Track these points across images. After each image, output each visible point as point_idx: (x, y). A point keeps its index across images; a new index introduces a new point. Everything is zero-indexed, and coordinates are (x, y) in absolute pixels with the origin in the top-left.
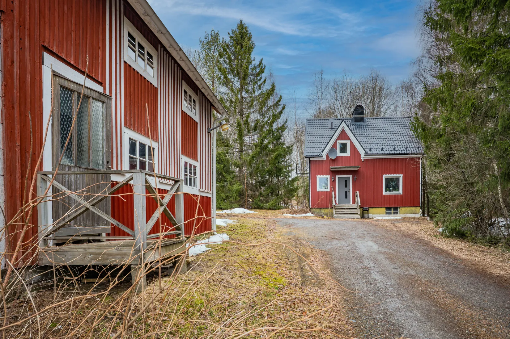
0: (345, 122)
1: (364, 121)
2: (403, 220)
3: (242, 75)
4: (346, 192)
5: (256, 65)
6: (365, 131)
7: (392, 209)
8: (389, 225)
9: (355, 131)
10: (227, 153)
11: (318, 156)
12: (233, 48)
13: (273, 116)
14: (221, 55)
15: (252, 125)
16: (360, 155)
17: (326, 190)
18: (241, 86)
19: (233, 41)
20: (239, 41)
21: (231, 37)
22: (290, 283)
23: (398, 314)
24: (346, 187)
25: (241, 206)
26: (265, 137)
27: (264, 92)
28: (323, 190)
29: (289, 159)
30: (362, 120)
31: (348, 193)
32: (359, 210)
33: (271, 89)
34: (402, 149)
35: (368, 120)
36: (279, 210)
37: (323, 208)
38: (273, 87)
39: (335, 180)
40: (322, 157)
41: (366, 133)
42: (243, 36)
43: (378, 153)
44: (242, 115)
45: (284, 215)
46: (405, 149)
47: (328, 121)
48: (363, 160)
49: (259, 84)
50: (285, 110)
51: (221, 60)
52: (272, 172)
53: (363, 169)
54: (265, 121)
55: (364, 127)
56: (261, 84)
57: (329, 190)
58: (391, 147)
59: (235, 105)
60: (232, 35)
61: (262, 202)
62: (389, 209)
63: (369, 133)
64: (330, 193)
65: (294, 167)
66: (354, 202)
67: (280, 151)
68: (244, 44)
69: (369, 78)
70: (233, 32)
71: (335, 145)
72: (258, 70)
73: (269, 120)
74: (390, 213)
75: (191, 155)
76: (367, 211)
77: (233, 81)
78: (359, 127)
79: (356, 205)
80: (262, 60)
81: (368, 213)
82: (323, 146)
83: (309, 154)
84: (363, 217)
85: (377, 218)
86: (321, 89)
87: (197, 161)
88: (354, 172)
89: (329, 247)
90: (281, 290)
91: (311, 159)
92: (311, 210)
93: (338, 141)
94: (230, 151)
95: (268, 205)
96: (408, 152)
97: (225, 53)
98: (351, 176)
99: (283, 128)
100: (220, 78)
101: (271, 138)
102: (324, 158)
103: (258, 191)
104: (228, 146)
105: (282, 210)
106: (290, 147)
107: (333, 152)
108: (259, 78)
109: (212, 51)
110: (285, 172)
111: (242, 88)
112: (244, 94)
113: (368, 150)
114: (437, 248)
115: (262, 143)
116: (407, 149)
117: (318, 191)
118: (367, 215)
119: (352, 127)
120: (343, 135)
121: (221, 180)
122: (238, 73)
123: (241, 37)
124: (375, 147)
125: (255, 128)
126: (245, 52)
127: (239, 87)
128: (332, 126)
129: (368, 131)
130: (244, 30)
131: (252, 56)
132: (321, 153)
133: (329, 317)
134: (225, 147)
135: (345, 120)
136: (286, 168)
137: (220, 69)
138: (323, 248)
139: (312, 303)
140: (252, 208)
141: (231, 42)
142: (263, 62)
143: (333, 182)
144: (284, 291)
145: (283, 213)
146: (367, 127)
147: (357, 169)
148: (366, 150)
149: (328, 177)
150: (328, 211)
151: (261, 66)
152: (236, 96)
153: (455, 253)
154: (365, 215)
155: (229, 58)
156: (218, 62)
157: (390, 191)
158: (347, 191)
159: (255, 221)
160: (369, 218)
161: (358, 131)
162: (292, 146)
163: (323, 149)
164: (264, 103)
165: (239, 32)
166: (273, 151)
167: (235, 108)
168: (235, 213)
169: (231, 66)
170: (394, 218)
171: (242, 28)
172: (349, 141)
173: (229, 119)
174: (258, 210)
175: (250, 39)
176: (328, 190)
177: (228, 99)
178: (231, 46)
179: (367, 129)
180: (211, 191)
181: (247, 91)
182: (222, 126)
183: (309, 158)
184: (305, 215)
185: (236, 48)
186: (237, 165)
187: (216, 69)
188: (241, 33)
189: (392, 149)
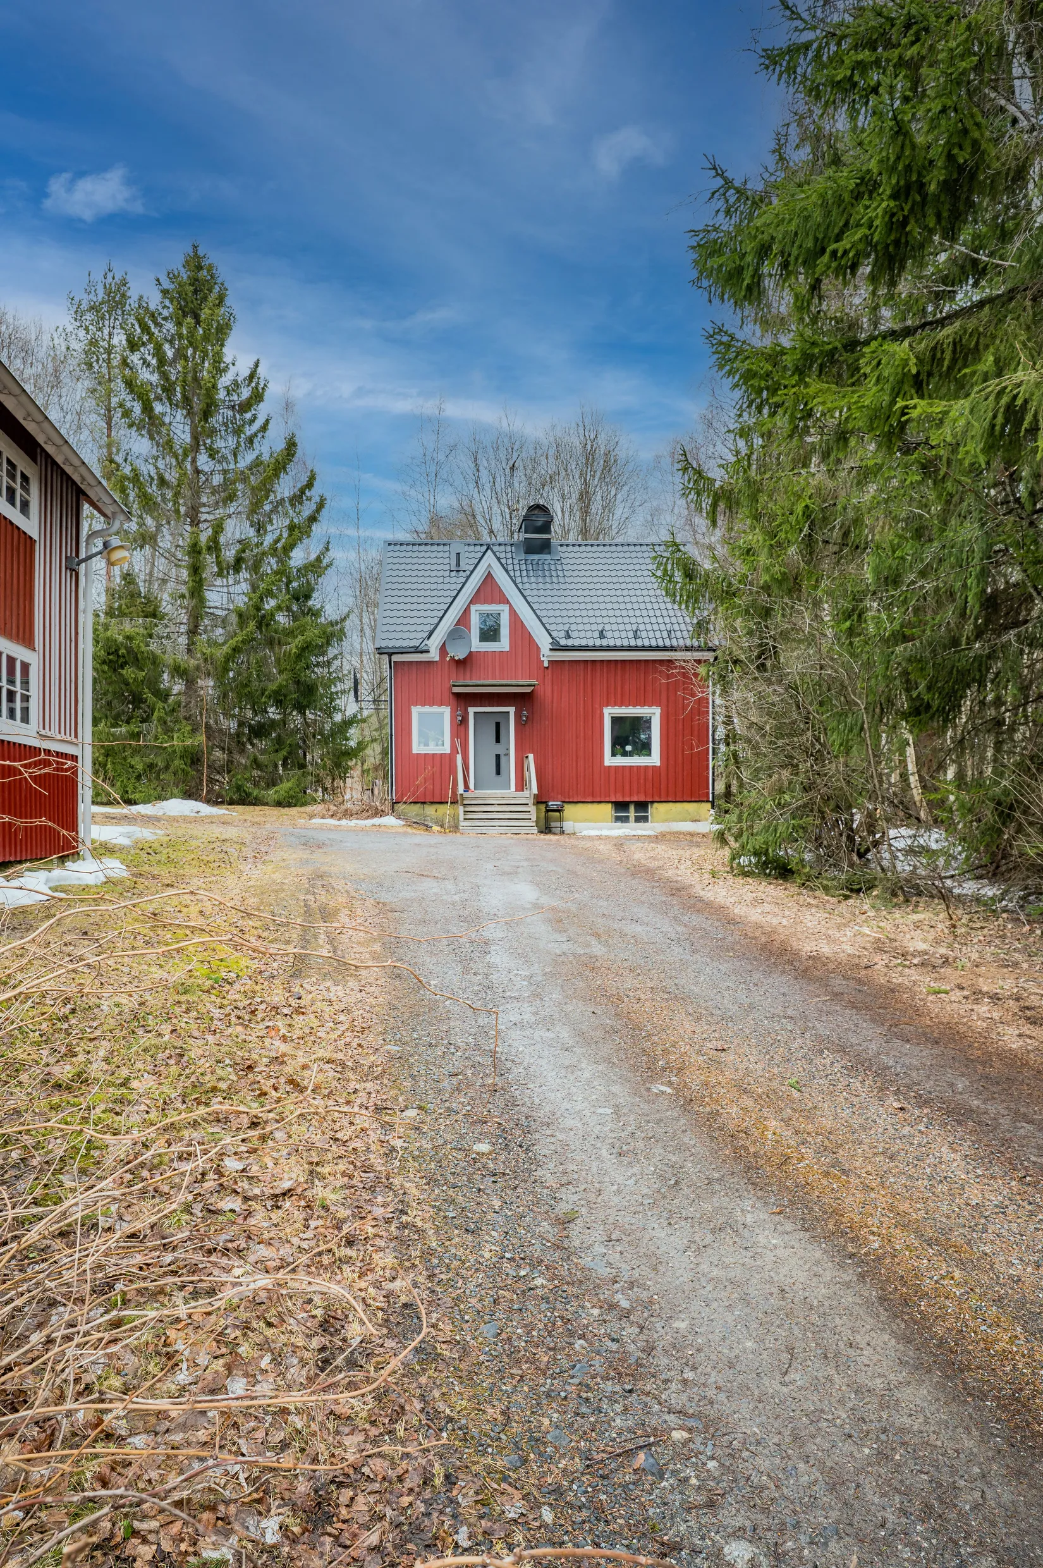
0: (494, 553)
1: (553, 549)
2: (658, 838)
3: (198, 403)
4: (498, 757)
5: (240, 379)
6: (555, 580)
7: (632, 808)
8: (604, 848)
9: (525, 580)
10: (151, 636)
11: (417, 650)
12: (170, 326)
13: (292, 528)
14: (133, 346)
15: (229, 554)
16: (538, 649)
17: (439, 750)
18: (195, 437)
19: (171, 302)
20: (190, 305)
21: (165, 292)
22: (261, 972)
23: (515, 1034)
24: (498, 740)
25: (189, 795)
26: (269, 593)
27: (266, 457)
28: (432, 749)
29: (335, 658)
30: (545, 547)
31: (503, 760)
32: (532, 809)
33: (285, 453)
34: (658, 634)
35: (564, 549)
36: (303, 809)
37: (432, 803)
38: (291, 445)
39: (464, 721)
40: (428, 652)
41: (556, 586)
42: (201, 290)
43: (591, 643)
44: (195, 522)
45: (313, 821)
46: (665, 634)
47: (447, 548)
48: (546, 665)
49: (248, 433)
50: (324, 512)
51: (135, 358)
52: (285, 696)
53: (546, 692)
54: (266, 543)
55: (553, 567)
56: (256, 435)
57: (448, 751)
58: (628, 627)
59: (177, 495)
60: (166, 284)
61: (256, 784)
62: (621, 806)
63: (563, 586)
64: (451, 757)
65: (349, 684)
66: (521, 785)
67: (312, 634)
68: (205, 313)
69: (574, 425)
70: (172, 276)
71: (464, 620)
72: (246, 393)
73: (277, 541)
74: (625, 819)
75: (14, 631)
76: (558, 811)
77: (170, 423)
78: (537, 567)
79: (526, 793)
80: (257, 365)
81: (561, 820)
82: (429, 620)
83: (391, 644)
84: (546, 829)
85: (585, 833)
86: (435, 455)
87: (34, 650)
88: (522, 699)
89: (405, 894)
90: (230, 983)
91: (395, 658)
92: (396, 807)
93: (473, 608)
94: (159, 630)
95: (271, 794)
96: (675, 643)
97: (145, 338)
98: (512, 710)
99: (316, 567)
100: (127, 413)
101: (284, 596)
102: (434, 655)
103: (242, 751)
104: (154, 616)
105: (309, 809)
106: (337, 623)
107: (461, 637)
108: (248, 416)
109: (106, 332)
110: (322, 696)
111: (198, 444)
112: (203, 461)
113: (563, 634)
114: (700, 899)
115: (257, 609)
116: (673, 635)
117: (415, 751)
118: (558, 824)
119: (517, 567)
120: (489, 591)
121: (131, 718)
122: (186, 399)
123: (196, 292)
124: (581, 627)
125: (237, 565)
126: (206, 338)
127: (188, 440)
128: (458, 564)
129: (561, 580)
130: (204, 272)
131: (228, 353)
132: (426, 642)
133: (335, 1041)
134: (146, 617)
135: (496, 548)
136: (327, 686)
137: (129, 384)
138: (385, 897)
139: (303, 1013)
140: (222, 803)
141: (164, 307)
142: (259, 370)
143: (460, 725)
144: (237, 986)
145: (311, 817)
146: (559, 567)
147: (528, 690)
148: (554, 634)
149: (446, 711)
150: (446, 811)
151: (255, 380)
152: (180, 465)
153: (738, 910)
154: (553, 824)
155: (159, 352)
156: (125, 363)
157: (625, 754)
158: (501, 752)
159: (217, 831)
160: (562, 832)
161: (533, 579)
162: (343, 620)
163: (429, 628)
164: (264, 490)
165: (189, 277)
166: (290, 633)
167: (175, 503)
168: (169, 813)
169: (164, 376)
170: (634, 833)
171: (200, 268)
172: (506, 608)
173: (156, 535)
174: (240, 808)
175: (221, 299)
176: (447, 749)
177: (153, 473)
178: (165, 319)
179: (560, 573)
180: (76, 736)
181: (213, 453)
182: (109, 553)
183: (390, 654)
184: (376, 821)
185: (179, 324)
186: (178, 671)
187: (119, 385)
188: (194, 281)
189: (631, 635)
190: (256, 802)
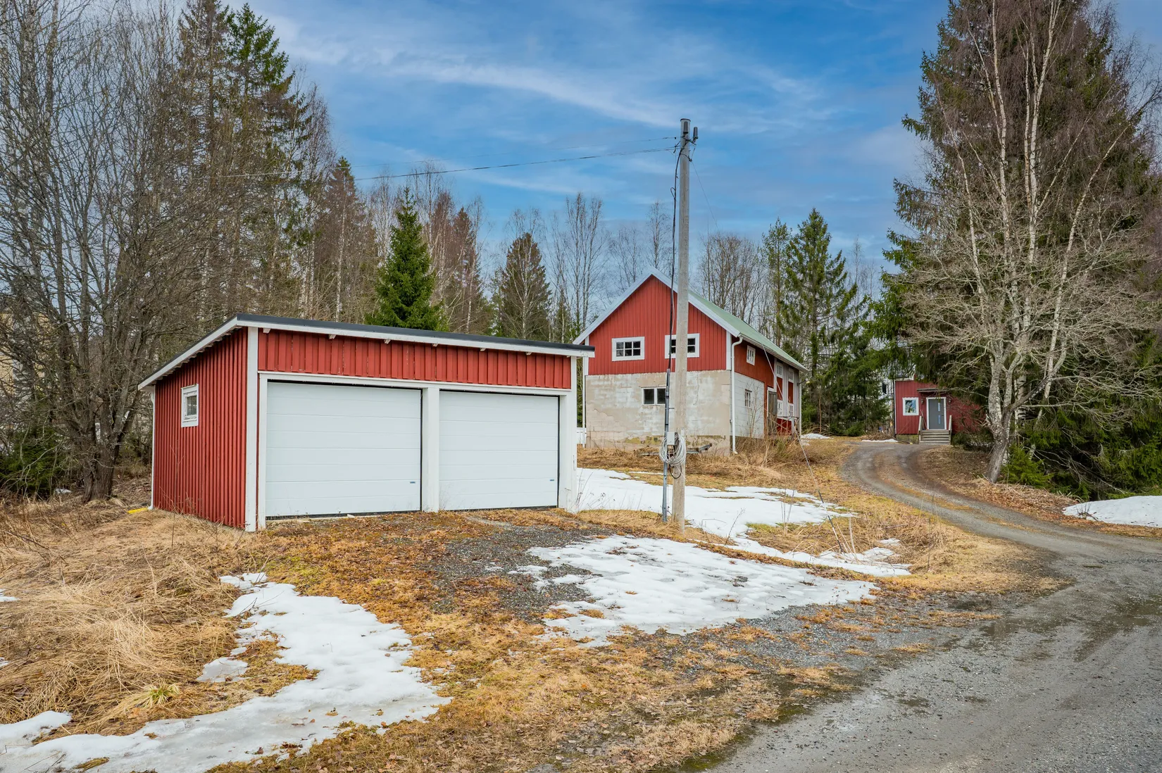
5: (834, 260)
12: (803, 242)
17: (914, 414)
19: (804, 233)
20: (812, 233)
21: (801, 230)
28: (911, 414)
32: (950, 436)
36: (860, 437)
37: (909, 434)
38: (855, 288)
39: (925, 403)
40: (909, 377)
42: (817, 227)
45: (863, 441)
49: (837, 280)
51: (790, 260)
56: (841, 280)
60: (802, 226)
61: (841, 427)
64: (919, 417)
66: (948, 427)
68: (818, 237)
70: (804, 224)
72: (836, 266)
80: (840, 254)
92: (895, 435)
98: (945, 398)
102: (912, 378)
103: (835, 414)
115: (840, 359)
117: (904, 415)
123: (814, 228)
125: (833, 340)
130: (818, 220)
140: (828, 434)
141: (801, 236)
142: (841, 256)
143: (923, 405)
149: (917, 399)
150: (916, 437)
151: (840, 261)
165: (811, 223)
166: (855, 366)
171: (816, 219)
174: (836, 436)
176: (917, 414)
184: (888, 441)
185: (807, 242)
190: (841, 434)
